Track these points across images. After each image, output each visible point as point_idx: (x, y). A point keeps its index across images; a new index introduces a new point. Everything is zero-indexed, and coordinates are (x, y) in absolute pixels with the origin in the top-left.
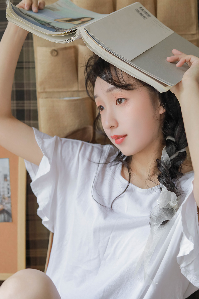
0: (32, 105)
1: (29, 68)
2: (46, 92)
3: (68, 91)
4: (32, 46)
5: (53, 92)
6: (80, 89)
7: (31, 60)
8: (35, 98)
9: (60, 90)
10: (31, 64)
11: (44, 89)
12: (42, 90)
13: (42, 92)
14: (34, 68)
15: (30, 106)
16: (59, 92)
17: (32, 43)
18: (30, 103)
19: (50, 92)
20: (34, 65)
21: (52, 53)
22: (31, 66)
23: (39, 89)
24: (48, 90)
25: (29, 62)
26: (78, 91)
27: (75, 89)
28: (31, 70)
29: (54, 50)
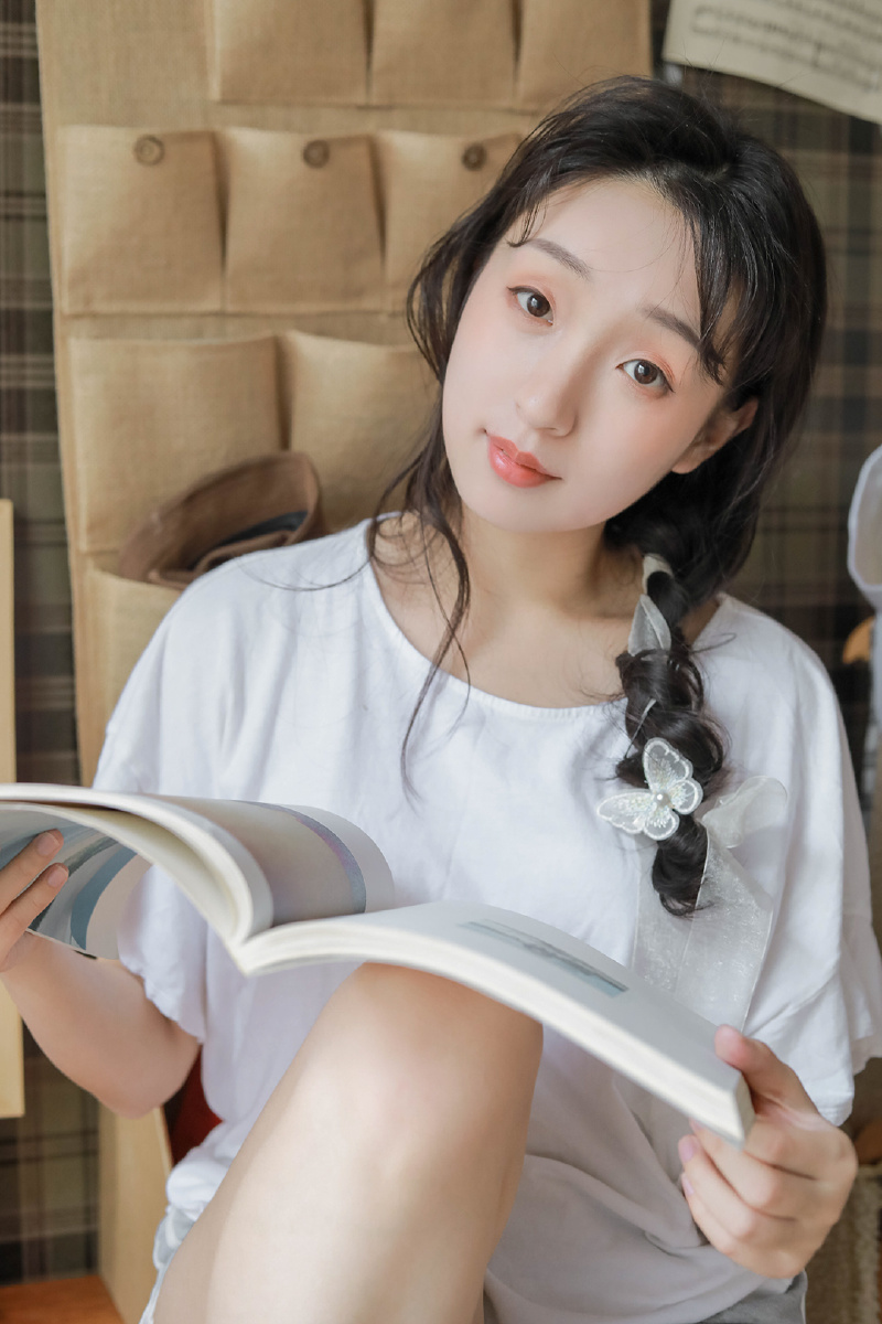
0: (29, 372)
1: (20, 218)
2: (94, 316)
3: (179, 316)
4: (37, 128)
5: (123, 317)
6: (230, 308)
7: (27, 186)
8: (47, 345)
9: (152, 307)
10: (27, 201)
11: (88, 300)
12: (80, 308)
13: (77, 317)
14: (43, 219)
15: (23, 378)
16: (147, 317)
17: (38, 116)
18: (23, 365)
19: (108, 317)
20: (44, 207)
21: (140, 149)
22: (27, 211)
23: (63, 302)
24: (100, 306)
25: (20, 194)
26: (221, 315)
27: (211, 304)
28: (28, 227)
29: (152, 139)
